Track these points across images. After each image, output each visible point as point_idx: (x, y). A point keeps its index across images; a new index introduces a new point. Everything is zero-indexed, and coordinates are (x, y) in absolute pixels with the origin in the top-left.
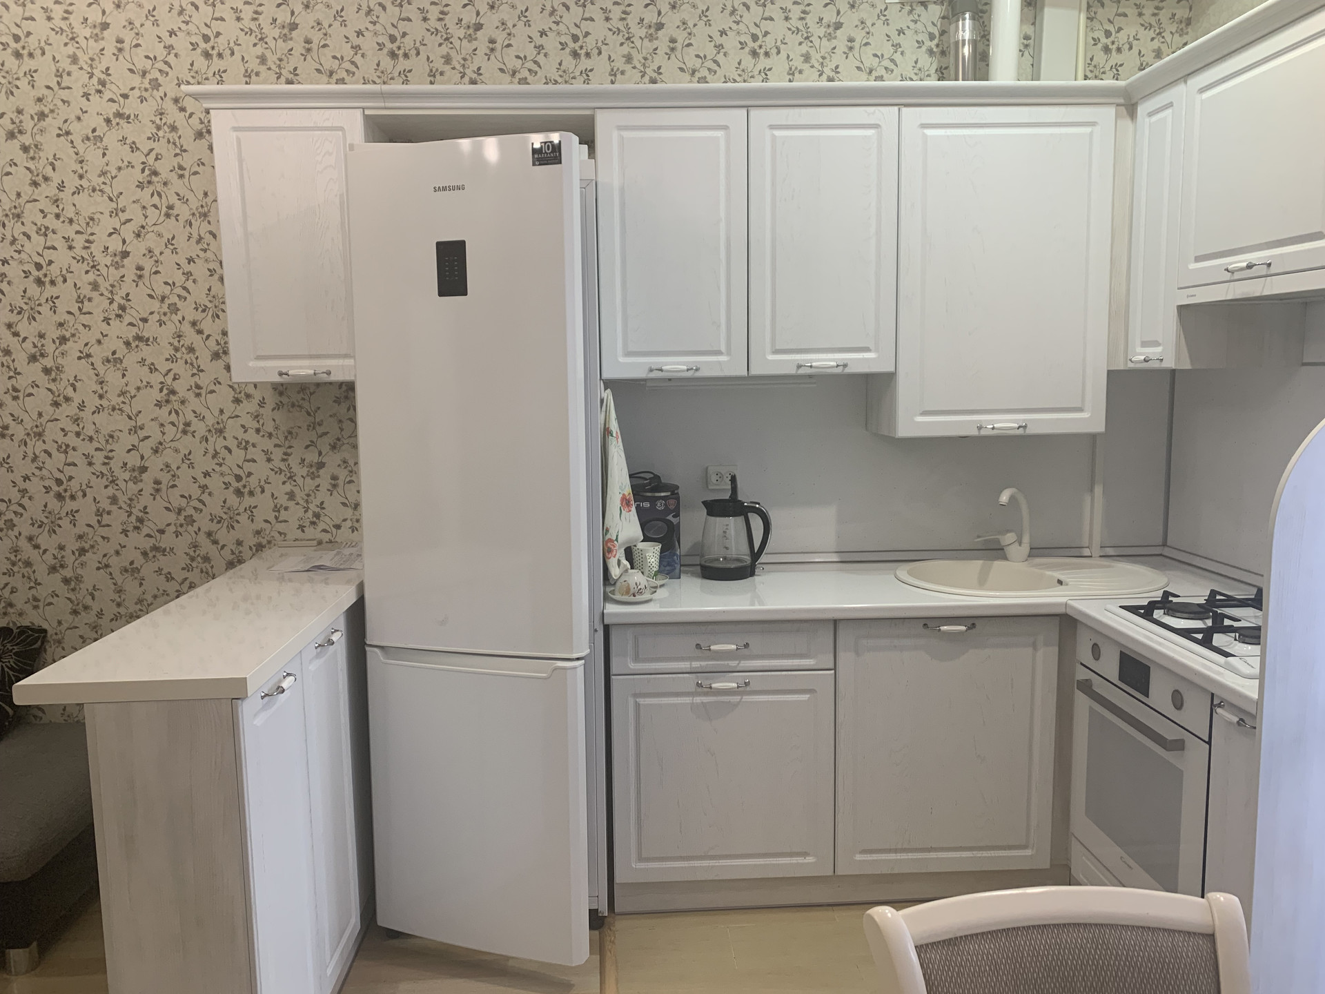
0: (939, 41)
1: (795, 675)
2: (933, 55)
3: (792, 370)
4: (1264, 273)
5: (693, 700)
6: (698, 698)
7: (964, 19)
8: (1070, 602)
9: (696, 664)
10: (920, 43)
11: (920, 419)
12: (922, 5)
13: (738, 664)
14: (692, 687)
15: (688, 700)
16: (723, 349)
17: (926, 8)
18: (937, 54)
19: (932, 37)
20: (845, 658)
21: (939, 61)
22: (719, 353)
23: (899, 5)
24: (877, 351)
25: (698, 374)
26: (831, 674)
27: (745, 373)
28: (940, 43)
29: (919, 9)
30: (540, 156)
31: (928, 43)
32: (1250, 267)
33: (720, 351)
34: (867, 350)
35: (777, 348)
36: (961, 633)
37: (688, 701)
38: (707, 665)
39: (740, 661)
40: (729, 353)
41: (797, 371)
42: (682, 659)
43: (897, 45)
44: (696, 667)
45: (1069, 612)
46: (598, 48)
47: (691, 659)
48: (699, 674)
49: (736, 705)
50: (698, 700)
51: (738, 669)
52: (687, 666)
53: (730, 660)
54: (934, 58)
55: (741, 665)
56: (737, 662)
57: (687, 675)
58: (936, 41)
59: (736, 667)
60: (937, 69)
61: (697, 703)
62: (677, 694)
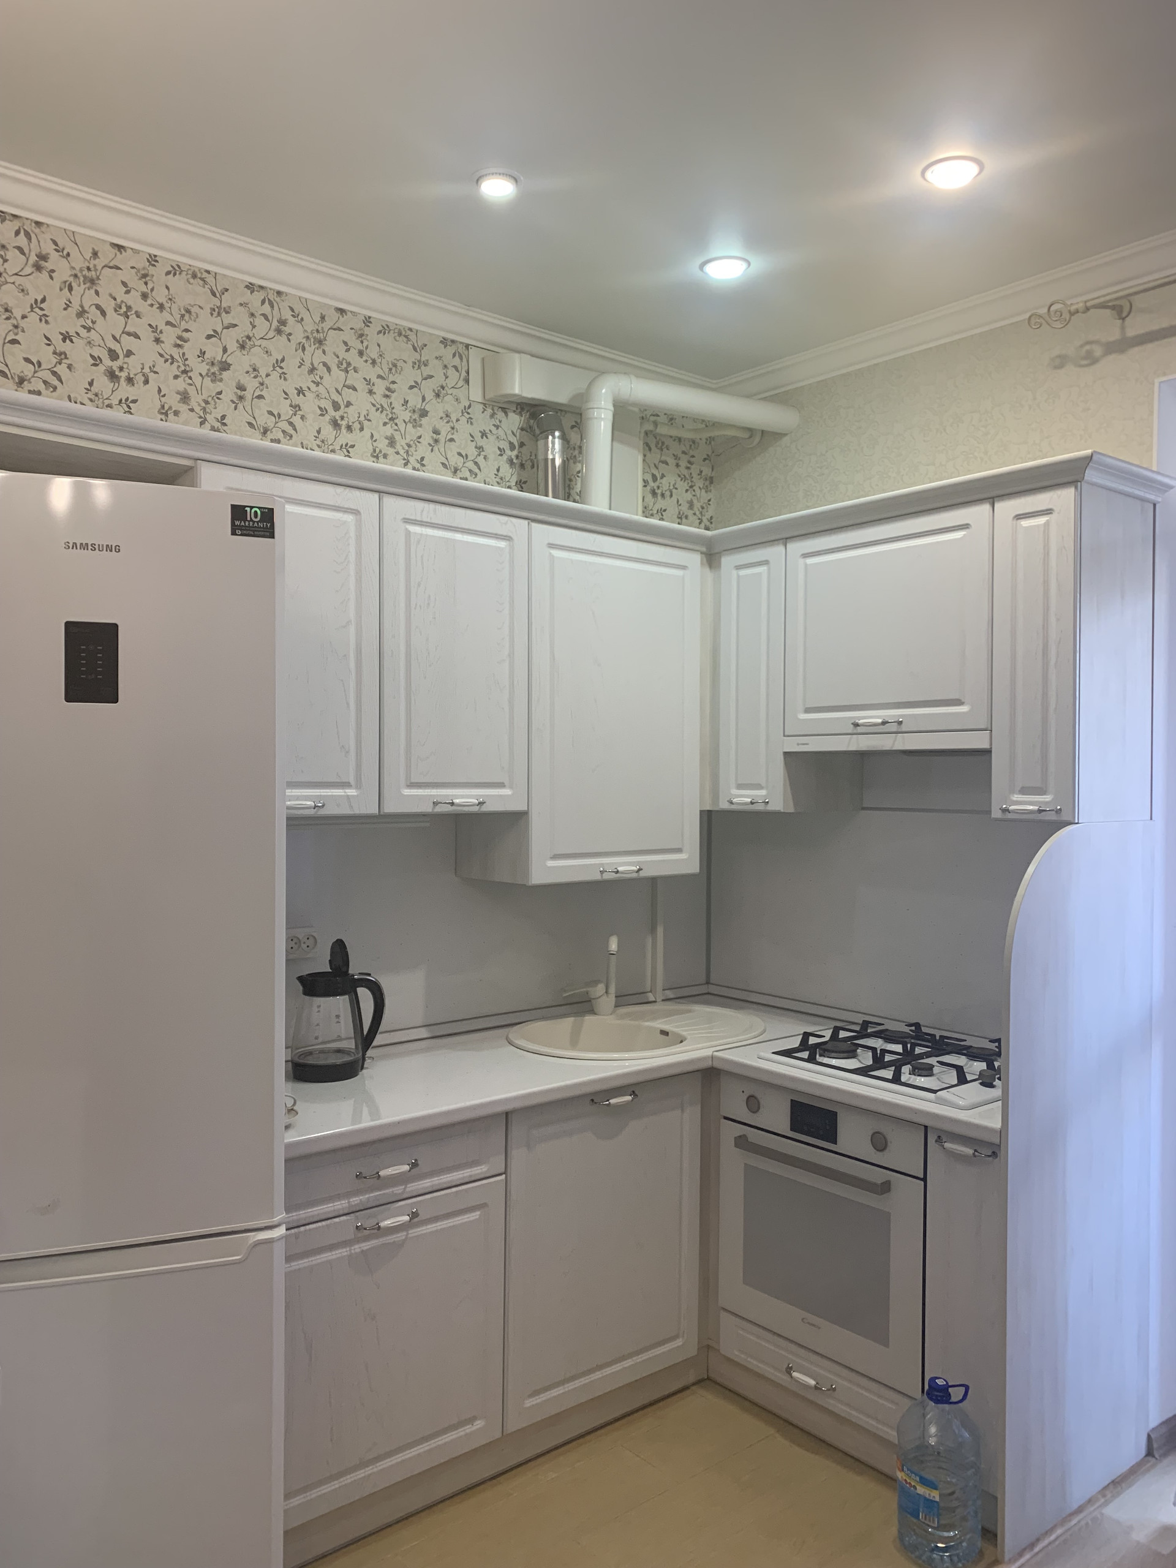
0: (519, 452)
1: (466, 1190)
2: (513, 466)
3: (427, 808)
4: (894, 730)
5: (350, 1250)
6: (356, 1246)
7: (554, 437)
8: (716, 1054)
9: (355, 1200)
10: (502, 451)
11: (551, 863)
12: (502, 411)
13: (405, 1188)
14: (351, 1234)
15: (343, 1252)
16: (352, 781)
17: (506, 414)
18: (517, 466)
19: (512, 447)
20: (518, 1155)
21: (519, 474)
22: (346, 785)
23: (482, 406)
24: (511, 787)
25: (322, 812)
26: (501, 1180)
27: (373, 810)
28: (520, 455)
29: (500, 415)
30: (243, 524)
31: (508, 452)
32: (884, 723)
33: (349, 783)
34: (501, 785)
35: (413, 781)
36: (627, 1103)
37: (346, 1253)
38: (368, 1198)
39: (406, 1185)
40: (358, 786)
41: (434, 807)
42: (338, 1197)
43: (480, 449)
44: (355, 1205)
45: (716, 1065)
46: (144, 375)
47: (348, 1195)
48: (358, 1214)
49: (400, 1245)
50: (357, 1248)
51: (405, 1196)
52: (344, 1205)
53: (393, 1186)
54: (514, 470)
55: (408, 1189)
56: (403, 1187)
57: (344, 1218)
58: (515, 452)
59: (403, 1193)
60: (517, 482)
61: (356, 1253)
62: (332, 1247)
